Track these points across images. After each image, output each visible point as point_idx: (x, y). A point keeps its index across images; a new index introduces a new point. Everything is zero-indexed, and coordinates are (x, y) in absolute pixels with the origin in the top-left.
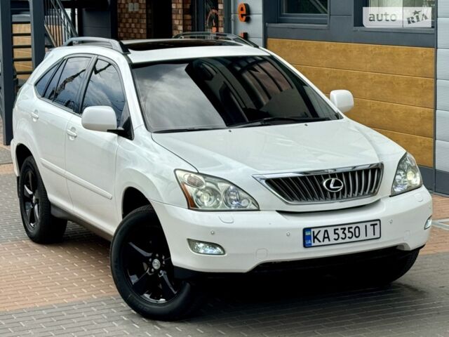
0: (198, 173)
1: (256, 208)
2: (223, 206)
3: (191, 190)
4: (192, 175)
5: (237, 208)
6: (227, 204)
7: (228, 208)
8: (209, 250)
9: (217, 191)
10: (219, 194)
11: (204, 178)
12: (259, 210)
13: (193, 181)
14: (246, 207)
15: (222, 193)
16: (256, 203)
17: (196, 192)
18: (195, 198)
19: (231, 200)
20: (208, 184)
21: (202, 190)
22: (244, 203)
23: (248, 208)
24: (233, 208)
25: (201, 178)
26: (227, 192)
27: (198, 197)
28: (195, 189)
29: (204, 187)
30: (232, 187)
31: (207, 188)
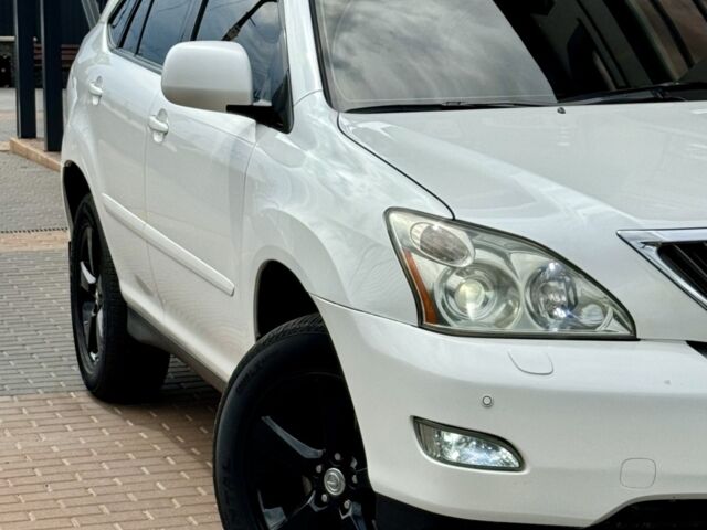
0: (454, 221)
1: (623, 332)
2: (524, 322)
3: (431, 271)
4: (437, 226)
5: (567, 331)
6: (535, 316)
7: (539, 330)
8: (476, 455)
9: (507, 277)
10: (514, 285)
11: (471, 235)
12: (633, 338)
13: (437, 244)
14: (594, 327)
15: (521, 284)
16: (625, 317)
17: (445, 277)
18: (439, 296)
19: (551, 306)
20: (482, 255)
21: (461, 273)
22: (588, 315)
23: (600, 331)
24: (555, 330)
25: (460, 234)
26: (537, 281)
27: (450, 293)
28: (442, 268)
29: (469, 261)
30: (553, 266)
31: (477, 264)
